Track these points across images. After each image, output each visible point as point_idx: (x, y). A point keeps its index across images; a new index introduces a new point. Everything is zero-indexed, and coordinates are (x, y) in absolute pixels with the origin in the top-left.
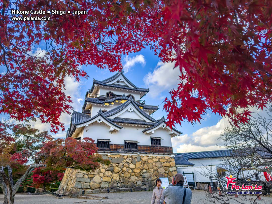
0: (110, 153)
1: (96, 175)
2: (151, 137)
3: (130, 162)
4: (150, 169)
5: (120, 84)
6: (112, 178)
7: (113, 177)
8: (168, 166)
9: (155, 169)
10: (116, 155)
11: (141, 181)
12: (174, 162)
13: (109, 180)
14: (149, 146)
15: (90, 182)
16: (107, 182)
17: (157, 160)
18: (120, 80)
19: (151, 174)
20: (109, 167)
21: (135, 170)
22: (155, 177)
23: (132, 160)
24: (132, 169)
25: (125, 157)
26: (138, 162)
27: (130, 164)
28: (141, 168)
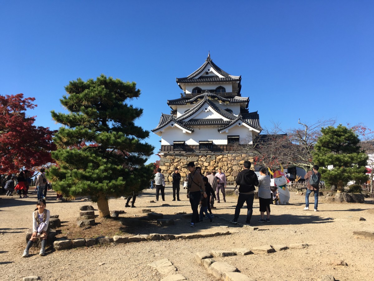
0: (185, 153)
2: (228, 136)
3: (204, 160)
4: (224, 167)
5: (209, 75)
9: (229, 167)
10: (191, 154)
14: (225, 145)
15: (169, 176)
17: (233, 158)
18: (207, 71)
19: (224, 171)
20: (185, 165)
21: (208, 168)
22: (229, 174)
23: (206, 159)
24: (206, 167)
25: (200, 156)
26: (212, 160)
27: (204, 162)
28: (215, 166)
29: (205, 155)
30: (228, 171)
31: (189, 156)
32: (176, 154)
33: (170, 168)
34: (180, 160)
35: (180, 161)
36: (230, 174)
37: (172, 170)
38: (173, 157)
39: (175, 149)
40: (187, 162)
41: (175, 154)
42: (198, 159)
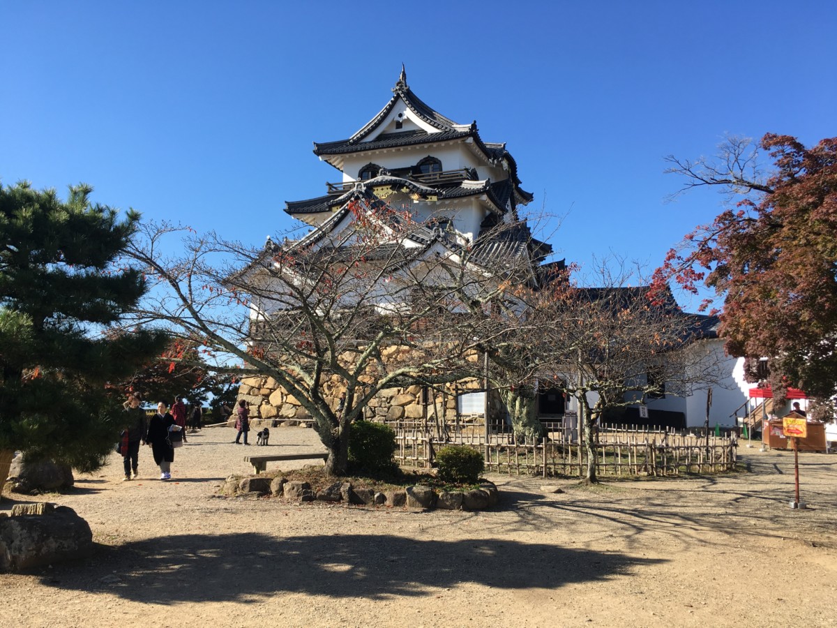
1: (275, 390)
5: (405, 128)
15: (261, 404)
18: (397, 118)
22: (409, 398)
33: (266, 382)
36: (413, 398)
37: (270, 387)
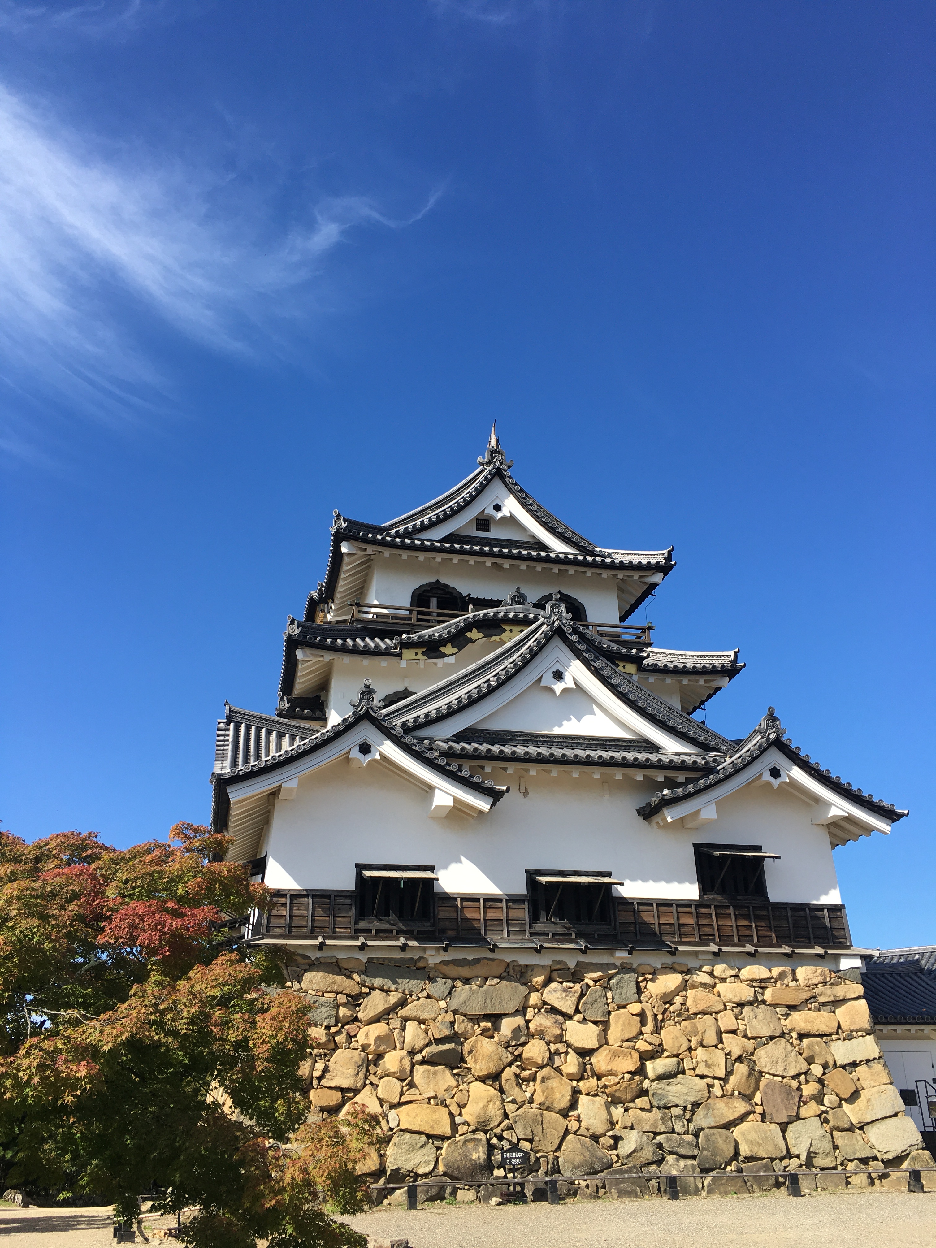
0: (438, 949)
2: (695, 845)
3: (567, 1006)
6: (455, 1110)
7: (461, 1106)
8: (823, 1028)
9: (736, 1053)
10: (477, 961)
11: (647, 1128)
12: (863, 1002)
13: (437, 1122)
14: (688, 904)
16: (423, 1138)
17: (747, 993)
18: (490, 511)
19: (710, 1086)
20: (438, 1041)
21: (600, 1061)
22: (741, 1107)
23: (582, 995)
24: (584, 1053)
25: (539, 980)
26: (620, 1007)
27: (570, 1017)
28: (641, 1045)
29: (572, 964)
30: (729, 1087)
31: (465, 972)
32: (370, 960)
33: (326, 1070)
34: (403, 1003)
35: (403, 1012)
36: (749, 1108)
37: (345, 1084)
38: (350, 985)
39: (363, 925)
40: (450, 1017)
41: (363, 957)
42: (527, 997)
